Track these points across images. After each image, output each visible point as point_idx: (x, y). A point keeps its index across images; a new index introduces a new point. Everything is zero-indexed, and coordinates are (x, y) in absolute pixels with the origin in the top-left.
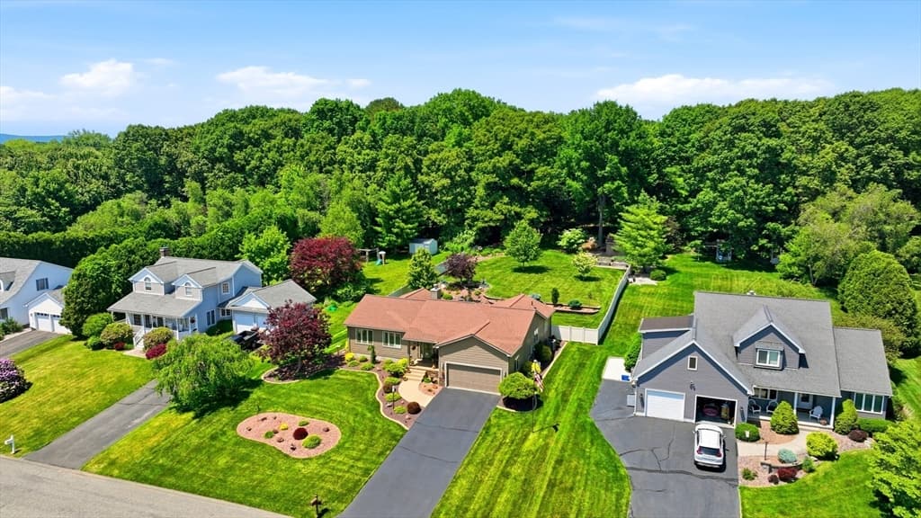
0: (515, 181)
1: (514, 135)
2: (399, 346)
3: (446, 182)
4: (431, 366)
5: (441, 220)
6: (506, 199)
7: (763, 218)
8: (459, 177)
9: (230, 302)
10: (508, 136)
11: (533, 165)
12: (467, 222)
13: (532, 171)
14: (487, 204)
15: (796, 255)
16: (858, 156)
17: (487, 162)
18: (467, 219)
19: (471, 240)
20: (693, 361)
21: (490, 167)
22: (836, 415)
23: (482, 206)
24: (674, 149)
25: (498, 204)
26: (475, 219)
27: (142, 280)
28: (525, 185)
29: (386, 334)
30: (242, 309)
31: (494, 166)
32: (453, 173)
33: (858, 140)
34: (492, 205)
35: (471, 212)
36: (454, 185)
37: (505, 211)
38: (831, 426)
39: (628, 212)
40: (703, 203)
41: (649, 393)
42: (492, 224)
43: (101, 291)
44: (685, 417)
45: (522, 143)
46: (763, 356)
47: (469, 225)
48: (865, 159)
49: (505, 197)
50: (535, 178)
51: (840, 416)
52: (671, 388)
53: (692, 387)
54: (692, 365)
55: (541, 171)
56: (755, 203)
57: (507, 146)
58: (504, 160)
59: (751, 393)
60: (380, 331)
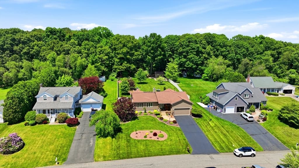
0: (128, 56)
1: (126, 42)
2: (152, 107)
3: (107, 57)
4: (166, 111)
5: (106, 70)
6: (126, 62)
7: (197, 65)
8: (111, 55)
9: (79, 101)
10: (124, 43)
11: (133, 52)
12: (113, 70)
13: (134, 53)
14: (120, 64)
15: (207, 74)
16: (213, 49)
17: (119, 51)
18: (113, 69)
19: (116, 76)
20: (236, 98)
21: (121, 52)
22: (260, 106)
23: (118, 65)
24: (170, 47)
25: (124, 64)
26: (116, 69)
27: (42, 96)
28: (131, 58)
29: (148, 104)
30: (86, 103)
31: (122, 52)
32: (109, 54)
33: (213, 45)
34: (121, 64)
35: (115, 67)
36: (109, 58)
37: (126, 66)
38: (259, 109)
39: (168, 65)
40: (183, 62)
41: (227, 108)
42: (122, 70)
43: (21, 103)
44: (234, 112)
45: (130, 45)
46: (245, 95)
47: (114, 71)
48: (215, 50)
49: (125, 62)
50: (134, 55)
51: (261, 106)
52: (231, 105)
53: (236, 105)
54: (236, 99)
55: (136, 53)
56: (196, 61)
57: (124, 46)
58: (125, 50)
59: (248, 104)
60: (145, 103)
